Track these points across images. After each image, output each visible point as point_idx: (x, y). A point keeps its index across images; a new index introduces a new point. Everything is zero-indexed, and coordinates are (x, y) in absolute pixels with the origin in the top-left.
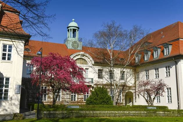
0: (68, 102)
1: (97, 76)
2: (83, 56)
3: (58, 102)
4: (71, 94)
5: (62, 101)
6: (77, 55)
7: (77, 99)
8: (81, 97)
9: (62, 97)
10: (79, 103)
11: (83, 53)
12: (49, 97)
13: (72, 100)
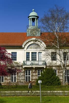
0: (22, 83)
1: (51, 59)
2: (36, 42)
3: (14, 82)
4: (26, 76)
5: (17, 82)
6: (29, 41)
7: (31, 79)
8: (35, 78)
9: (17, 79)
10: (33, 83)
11: (35, 38)
12: (6, 79)
13: (27, 81)
